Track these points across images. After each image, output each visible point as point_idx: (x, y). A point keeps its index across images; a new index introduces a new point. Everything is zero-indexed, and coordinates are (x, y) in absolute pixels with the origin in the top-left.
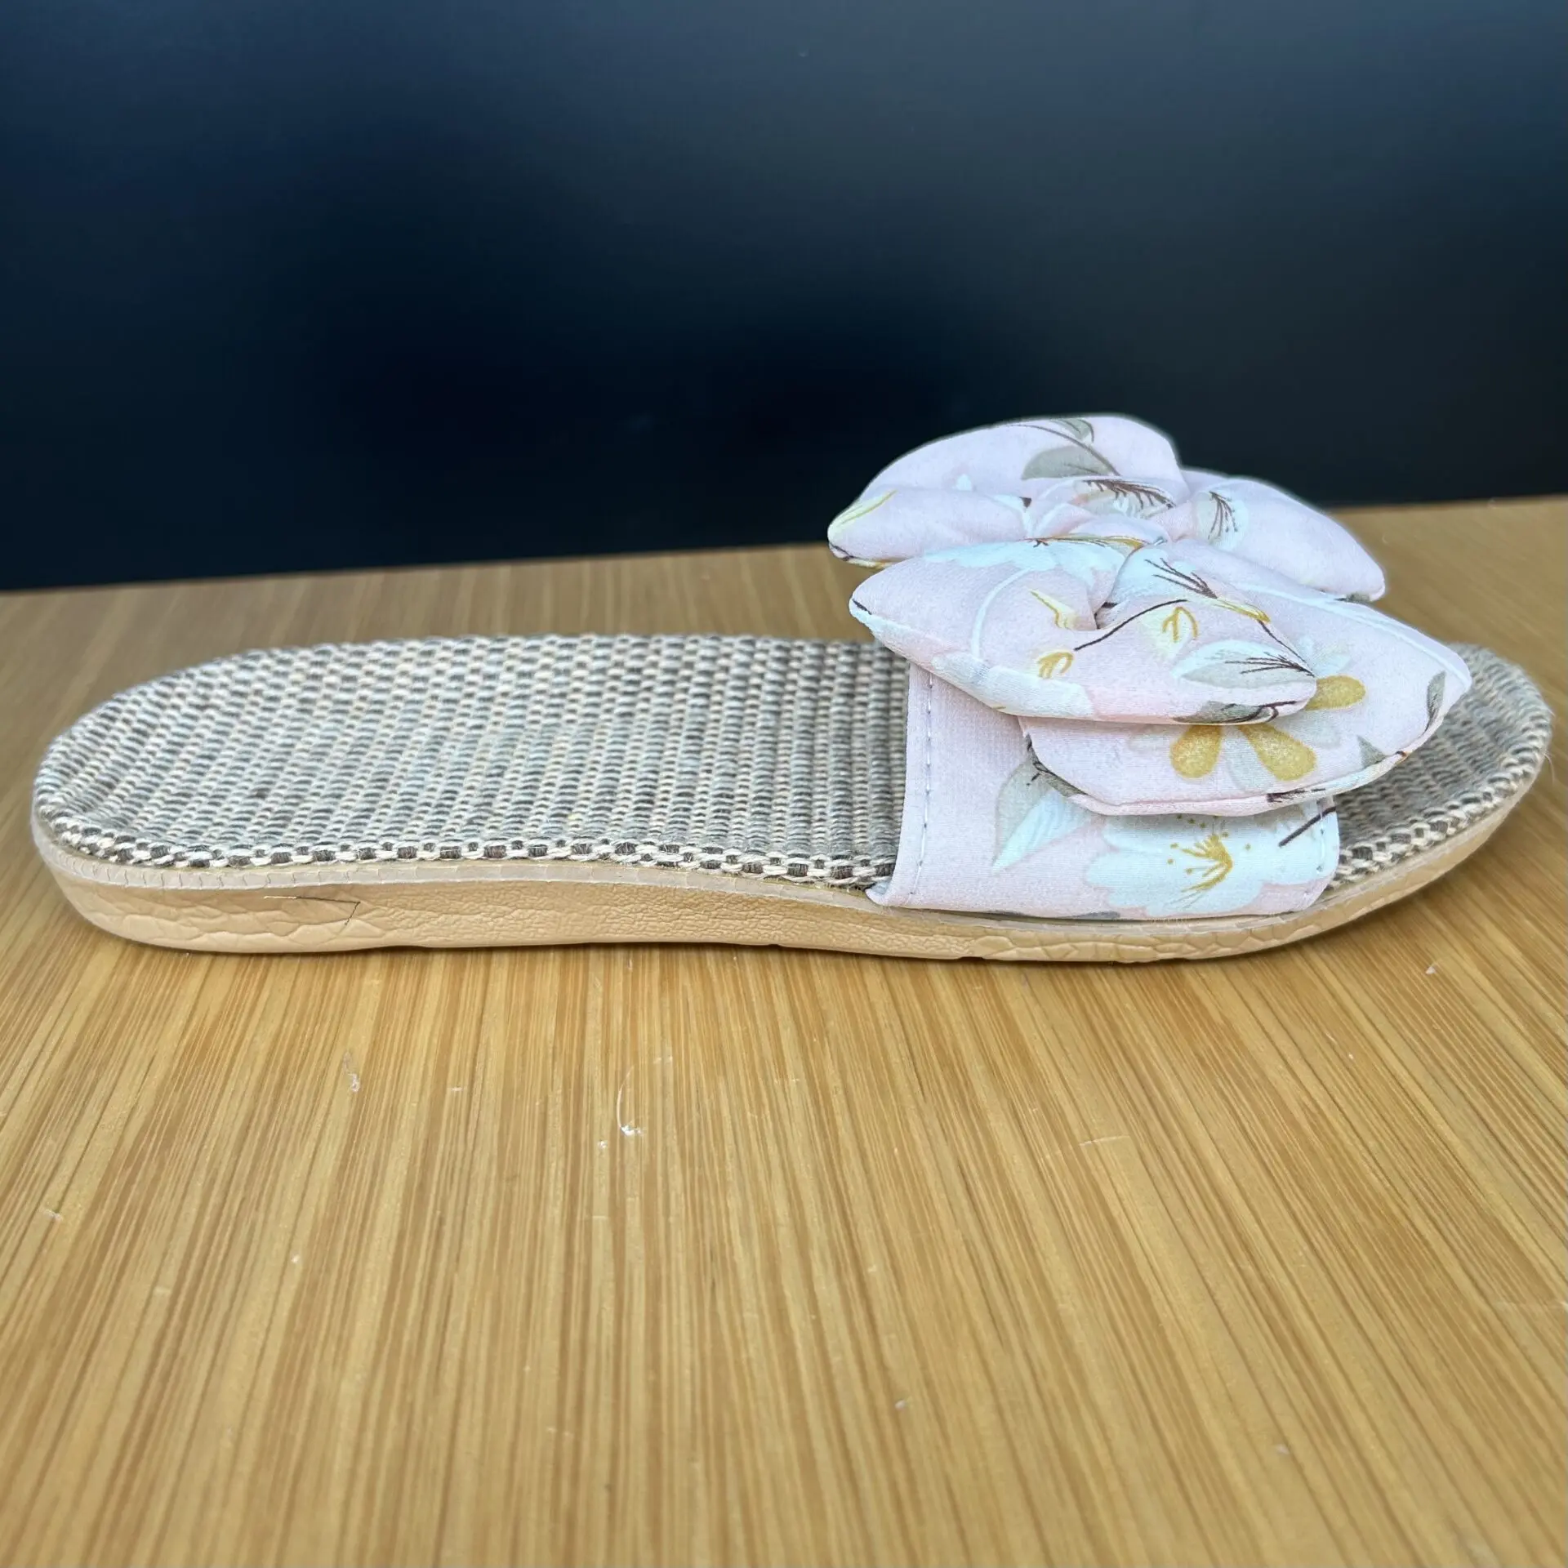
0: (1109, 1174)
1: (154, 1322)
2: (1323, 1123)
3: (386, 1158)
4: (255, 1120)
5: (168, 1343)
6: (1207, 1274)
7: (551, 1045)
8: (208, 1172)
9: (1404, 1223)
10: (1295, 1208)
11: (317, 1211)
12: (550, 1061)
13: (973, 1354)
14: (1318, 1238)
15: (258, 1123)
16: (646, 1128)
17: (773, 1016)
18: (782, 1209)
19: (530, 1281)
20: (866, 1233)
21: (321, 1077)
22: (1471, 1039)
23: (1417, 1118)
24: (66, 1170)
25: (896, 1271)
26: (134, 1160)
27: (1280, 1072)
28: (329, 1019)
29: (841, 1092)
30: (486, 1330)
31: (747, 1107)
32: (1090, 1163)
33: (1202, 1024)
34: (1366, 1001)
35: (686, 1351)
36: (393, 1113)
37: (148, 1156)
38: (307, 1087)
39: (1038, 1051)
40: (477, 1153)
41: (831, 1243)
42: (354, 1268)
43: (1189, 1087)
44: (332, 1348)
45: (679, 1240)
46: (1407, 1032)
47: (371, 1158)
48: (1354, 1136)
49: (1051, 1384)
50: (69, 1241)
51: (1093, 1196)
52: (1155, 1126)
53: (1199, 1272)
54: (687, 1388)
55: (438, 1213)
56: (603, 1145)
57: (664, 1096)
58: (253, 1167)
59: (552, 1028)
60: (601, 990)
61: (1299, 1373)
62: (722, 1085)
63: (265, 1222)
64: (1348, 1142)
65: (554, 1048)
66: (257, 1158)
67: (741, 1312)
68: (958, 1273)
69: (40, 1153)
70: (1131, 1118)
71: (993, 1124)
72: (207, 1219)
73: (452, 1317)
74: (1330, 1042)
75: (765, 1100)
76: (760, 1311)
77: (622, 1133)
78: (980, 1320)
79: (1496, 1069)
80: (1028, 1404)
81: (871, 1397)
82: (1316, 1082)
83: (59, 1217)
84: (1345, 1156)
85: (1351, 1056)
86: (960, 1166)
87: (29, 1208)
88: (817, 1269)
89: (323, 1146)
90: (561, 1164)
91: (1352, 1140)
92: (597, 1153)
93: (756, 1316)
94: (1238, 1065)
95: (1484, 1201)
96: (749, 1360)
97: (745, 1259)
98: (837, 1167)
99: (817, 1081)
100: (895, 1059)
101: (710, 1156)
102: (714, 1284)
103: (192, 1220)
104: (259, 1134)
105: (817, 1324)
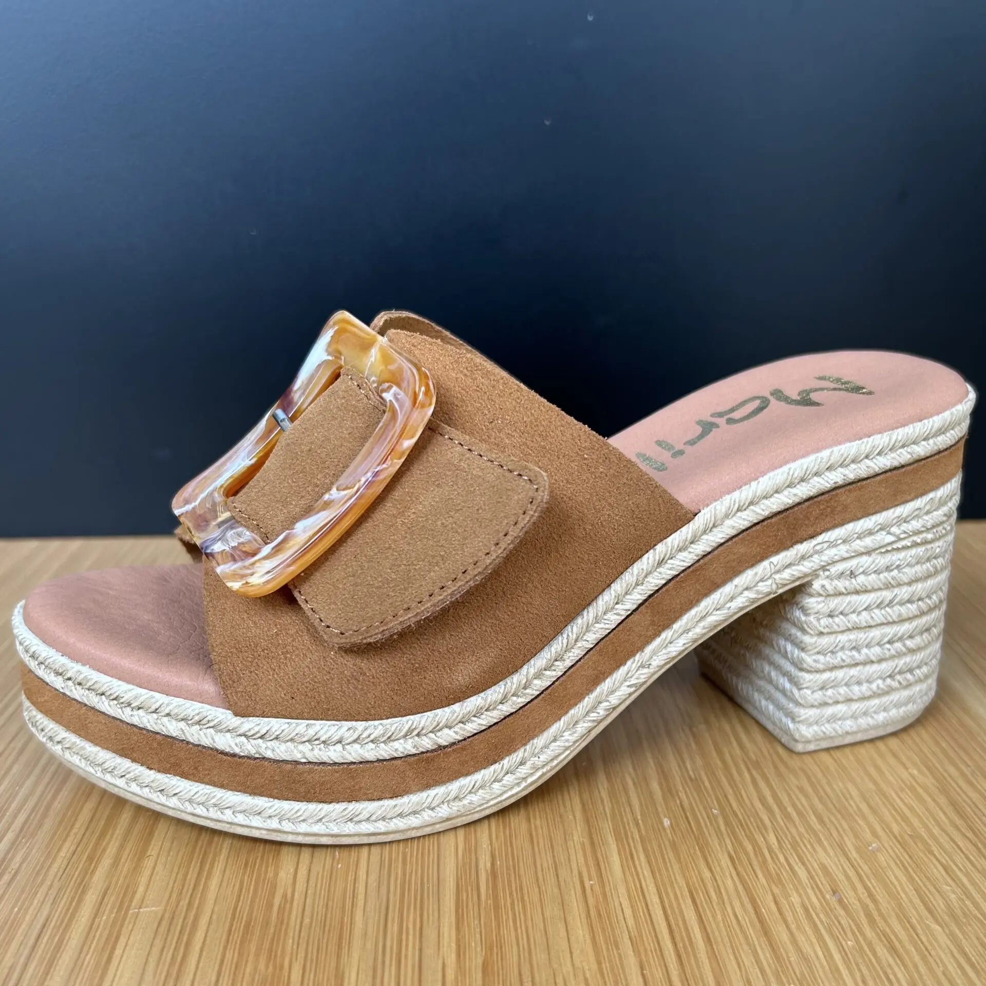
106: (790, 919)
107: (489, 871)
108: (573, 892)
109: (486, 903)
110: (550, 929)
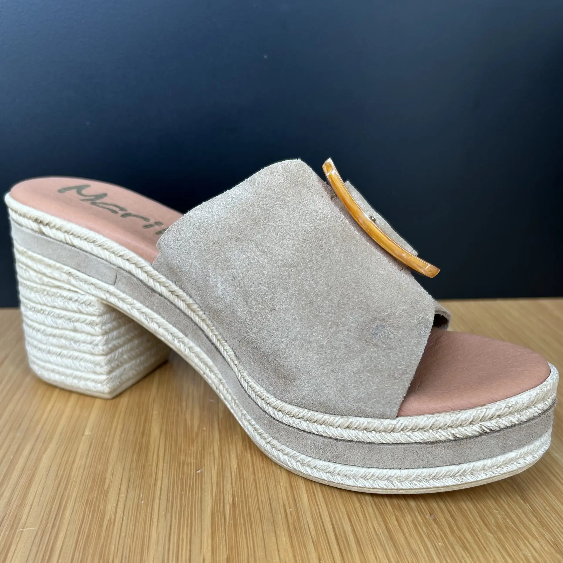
106: (406, 530)
107: (231, 504)
108: (280, 516)
109: (229, 522)
110: (266, 537)
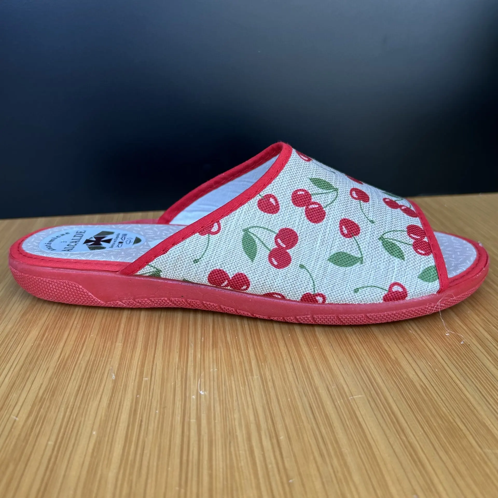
0: (358, 408)
1: (48, 453)
2: (427, 391)
3: (124, 400)
4: (81, 388)
5: (53, 460)
6: (390, 440)
7: (177, 365)
8: (66, 404)
9: (454, 424)
10: (419, 419)
11: (101, 418)
12: (177, 370)
13: (314, 465)
14: (426, 428)
15: (82, 389)
16: (208, 392)
17: (249, 356)
18: (252, 418)
19: (170, 441)
20: (280, 426)
21: (103, 375)
22: (476, 365)
23: (458, 390)
24: (20, 404)
25: (289, 438)
26: (42, 400)
27: (413, 375)
28: (105, 356)
29: (271, 381)
30: (156, 457)
31: (241, 385)
32: (352, 403)
33: (388, 359)
34: (441, 352)
35: (221, 463)
36: (126, 386)
37: (46, 399)
38: (98, 377)
39: (335, 368)
40: (153, 400)
41: (268, 429)
42: (113, 436)
43: (384, 379)
44: (106, 462)
45: (218, 428)
46: (455, 362)
47: (119, 401)
48: (438, 396)
49: (340, 475)
50: (20, 427)
51: (353, 415)
52: (373, 392)
53: (388, 439)
54: (221, 475)
55: (141, 418)
56: (194, 397)
57: (214, 381)
58: (81, 403)
59: (177, 359)
60: (193, 347)
61: (420, 472)
62: (232, 378)
63: (84, 421)
64: (436, 398)
65: (178, 366)
66: (82, 401)
67: (239, 450)
68: (309, 438)
69: (11, 398)
70: (365, 389)
71: (321, 391)
72: (66, 420)
73: (145, 452)
74: (429, 365)
75: (247, 384)
76: (245, 451)
77: (200, 394)
78: (317, 454)
79: (484, 375)
80: (332, 481)
81: (281, 478)
82: (425, 378)
83: (17, 419)
84: (435, 402)
85: (437, 370)
86: (310, 404)
87: (7, 416)
88: (263, 437)
89: (103, 396)
90: (180, 403)
91: (437, 397)
92: (192, 400)
93: (244, 452)
94: (401, 373)
95: (480, 416)
96: (241, 467)
97: (240, 434)
98: (270, 405)
99: (263, 377)
100: (288, 371)
101: (229, 401)
102: (230, 442)
103: (60, 420)
104: (82, 393)
105: (264, 455)
